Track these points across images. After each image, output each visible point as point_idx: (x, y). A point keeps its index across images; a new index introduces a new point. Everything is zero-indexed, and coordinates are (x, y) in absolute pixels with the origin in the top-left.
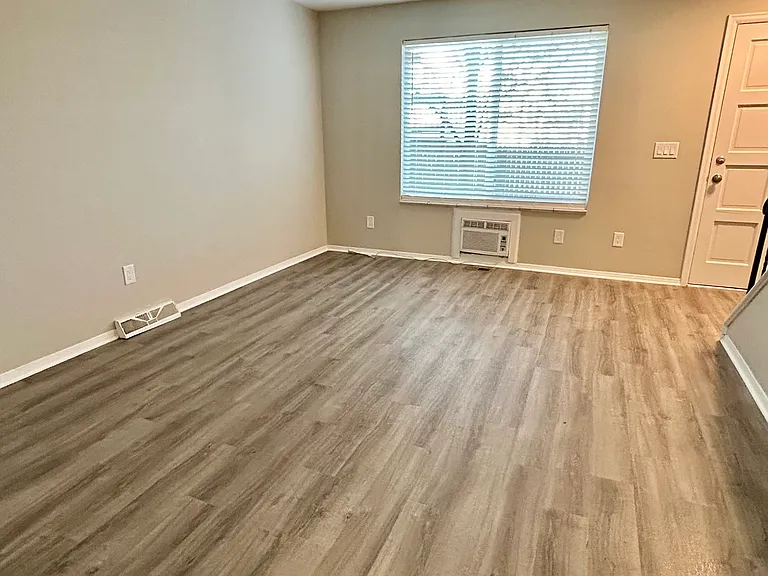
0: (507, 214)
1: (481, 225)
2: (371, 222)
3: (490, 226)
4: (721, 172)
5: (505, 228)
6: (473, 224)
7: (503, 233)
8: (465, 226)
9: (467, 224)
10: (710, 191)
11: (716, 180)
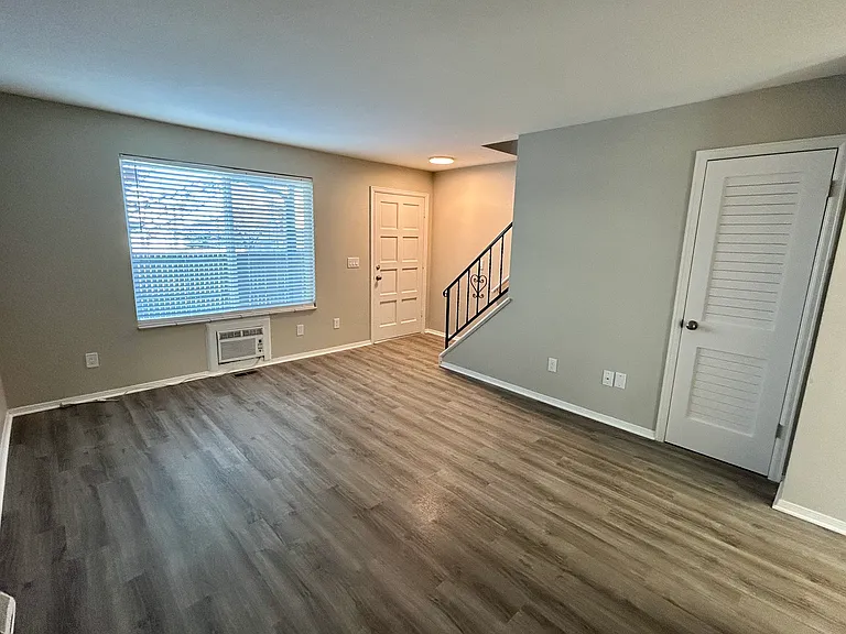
0: (260, 320)
1: (238, 334)
2: (92, 360)
3: (246, 333)
4: (379, 274)
5: (260, 332)
6: (231, 335)
7: (257, 337)
8: (221, 338)
9: (223, 336)
10: (376, 285)
11: (378, 279)
